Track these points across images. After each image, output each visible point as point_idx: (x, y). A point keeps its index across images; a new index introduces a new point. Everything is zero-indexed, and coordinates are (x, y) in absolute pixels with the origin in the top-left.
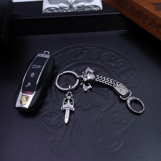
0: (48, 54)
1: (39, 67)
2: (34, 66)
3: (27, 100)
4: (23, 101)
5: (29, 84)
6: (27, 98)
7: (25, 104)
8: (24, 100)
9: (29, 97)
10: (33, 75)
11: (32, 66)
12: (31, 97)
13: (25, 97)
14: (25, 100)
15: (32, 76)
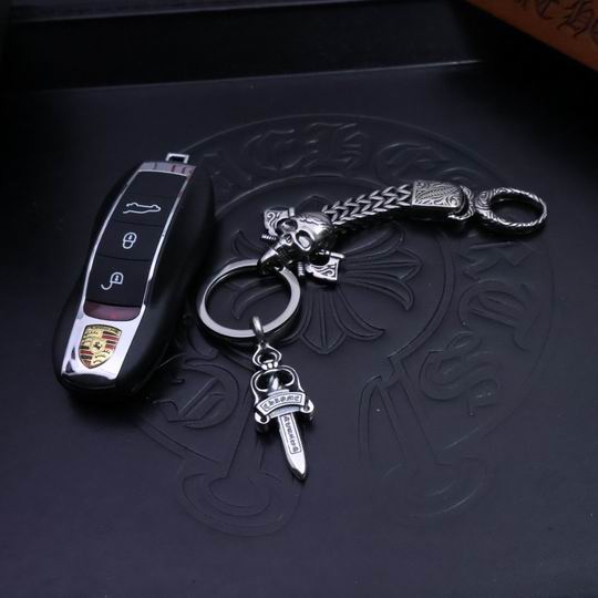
0: (186, 161)
1: (155, 208)
2: (134, 208)
3: (111, 344)
4: (94, 350)
5: (117, 278)
6: (111, 338)
7: (103, 359)
8: (96, 346)
9: (117, 330)
10: (130, 240)
11: (122, 206)
12: (128, 329)
13: (100, 333)
14: (103, 343)
15: (128, 244)
